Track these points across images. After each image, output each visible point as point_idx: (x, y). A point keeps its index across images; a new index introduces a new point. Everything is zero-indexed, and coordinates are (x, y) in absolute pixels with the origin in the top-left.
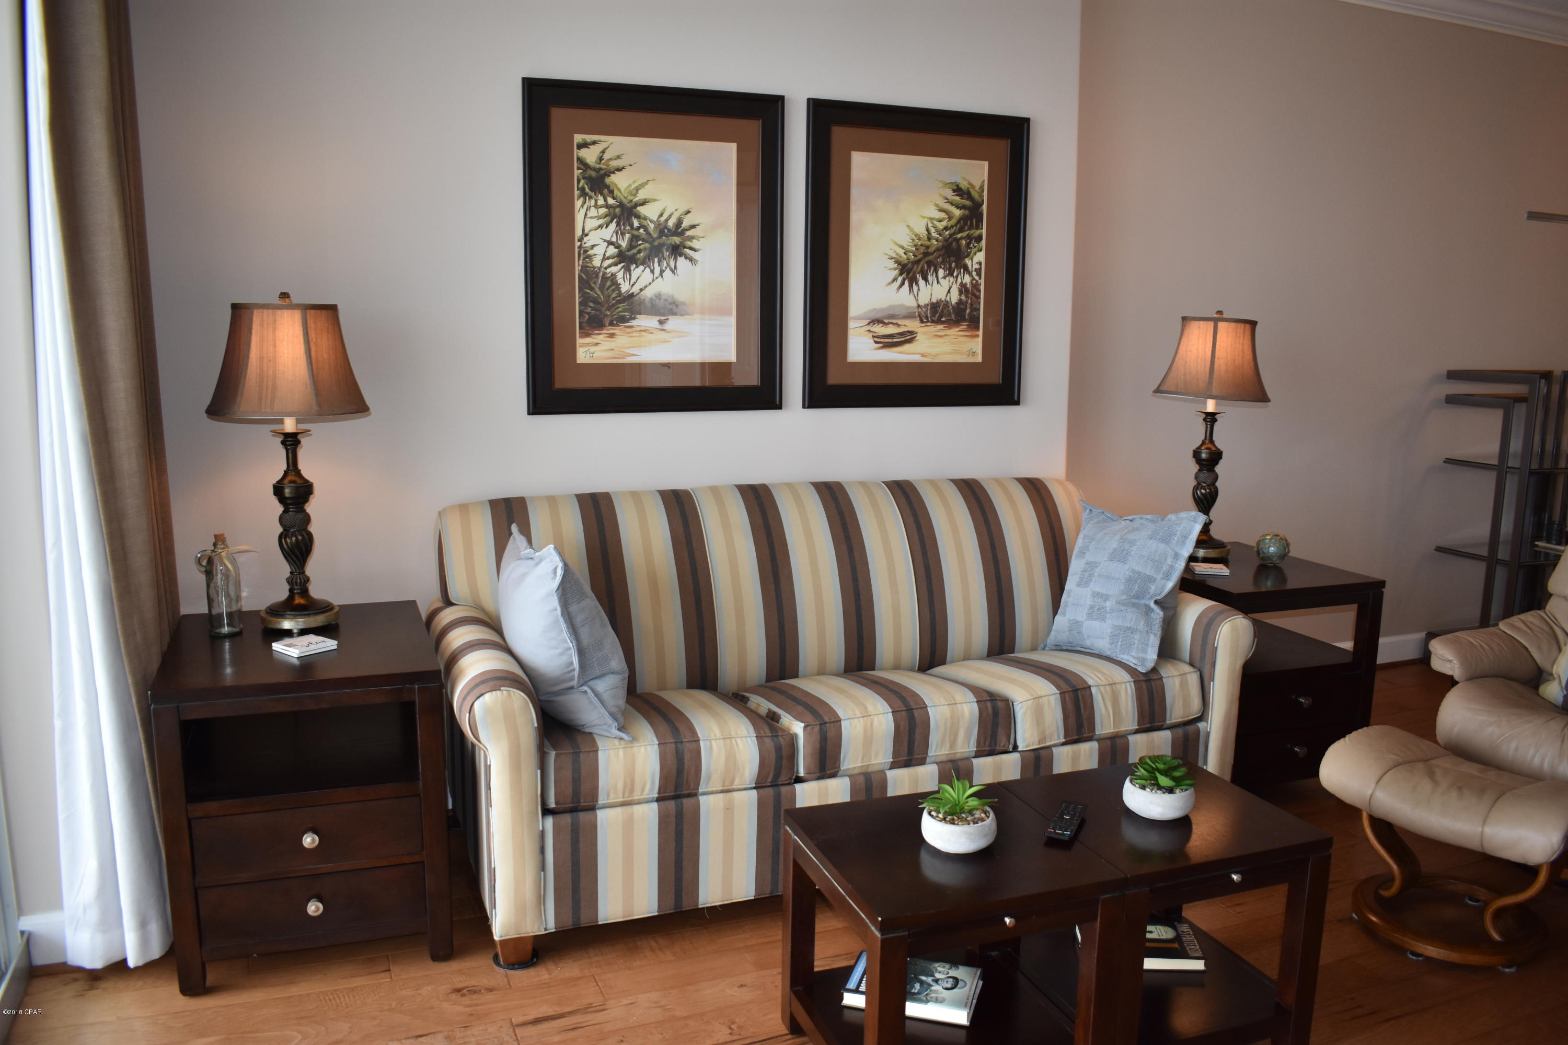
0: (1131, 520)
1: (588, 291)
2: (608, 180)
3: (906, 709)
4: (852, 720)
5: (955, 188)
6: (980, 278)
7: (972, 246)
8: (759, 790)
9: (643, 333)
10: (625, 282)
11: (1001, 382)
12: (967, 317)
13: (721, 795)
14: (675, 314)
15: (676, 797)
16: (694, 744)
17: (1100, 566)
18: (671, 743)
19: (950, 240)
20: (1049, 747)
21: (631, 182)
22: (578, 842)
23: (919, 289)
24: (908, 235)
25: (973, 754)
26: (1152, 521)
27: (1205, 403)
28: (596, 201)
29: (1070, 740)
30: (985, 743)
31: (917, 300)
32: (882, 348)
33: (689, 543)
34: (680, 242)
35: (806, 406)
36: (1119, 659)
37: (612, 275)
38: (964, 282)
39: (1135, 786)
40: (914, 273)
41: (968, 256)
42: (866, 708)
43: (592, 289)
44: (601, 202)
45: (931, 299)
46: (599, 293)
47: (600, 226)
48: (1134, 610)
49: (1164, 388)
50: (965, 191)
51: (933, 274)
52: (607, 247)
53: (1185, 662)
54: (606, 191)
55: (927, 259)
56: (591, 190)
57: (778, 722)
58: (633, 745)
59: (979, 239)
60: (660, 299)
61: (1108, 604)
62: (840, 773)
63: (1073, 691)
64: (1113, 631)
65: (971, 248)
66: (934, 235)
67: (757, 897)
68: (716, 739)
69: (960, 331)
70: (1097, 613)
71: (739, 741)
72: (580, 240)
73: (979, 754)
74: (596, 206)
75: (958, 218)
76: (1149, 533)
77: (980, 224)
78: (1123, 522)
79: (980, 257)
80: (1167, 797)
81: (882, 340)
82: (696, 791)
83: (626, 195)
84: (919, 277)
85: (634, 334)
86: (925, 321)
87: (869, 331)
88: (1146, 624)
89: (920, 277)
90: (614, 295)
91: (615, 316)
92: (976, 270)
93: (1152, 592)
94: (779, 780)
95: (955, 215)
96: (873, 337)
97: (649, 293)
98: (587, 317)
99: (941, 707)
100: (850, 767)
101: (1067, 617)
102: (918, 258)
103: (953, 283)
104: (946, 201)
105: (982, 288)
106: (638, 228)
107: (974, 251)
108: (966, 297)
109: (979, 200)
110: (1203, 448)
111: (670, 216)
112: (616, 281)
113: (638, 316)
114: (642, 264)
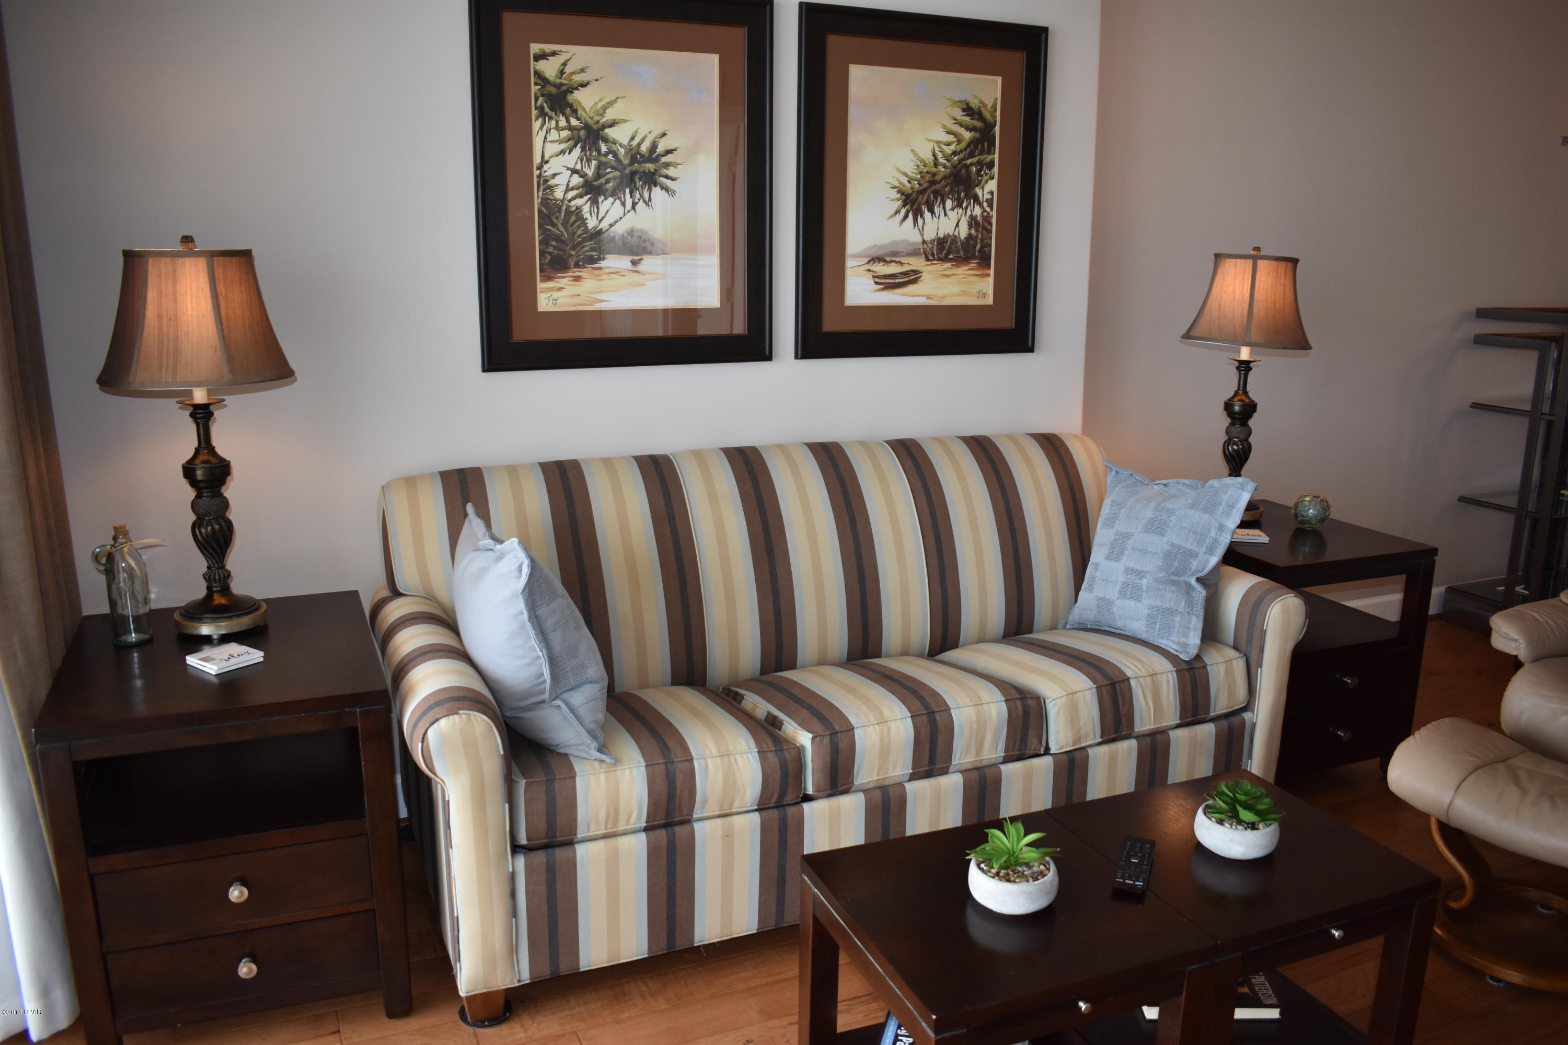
0: (1164, 485)
1: (550, 227)
2: (570, 98)
3: (925, 712)
4: (867, 728)
5: (965, 106)
6: (992, 210)
7: (983, 173)
8: (762, 812)
9: (614, 276)
10: (592, 216)
11: (1014, 327)
12: (977, 254)
13: (719, 821)
14: (650, 253)
15: (666, 826)
16: (687, 764)
17: (1134, 537)
18: (660, 764)
19: (959, 166)
20: (1084, 748)
21: (597, 100)
22: (555, 882)
23: (924, 223)
24: (913, 161)
25: (1001, 760)
26: (1190, 486)
27: (1239, 352)
28: (557, 122)
29: (1107, 740)
30: (1014, 747)
31: (922, 235)
32: (883, 289)
33: (671, 518)
34: (655, 170)
35: (799, 357)
36: (1156, 644)
37: (577, 208)
38: (974, 214)
39: (1210, 819)
40: (919, 204)
41: (978, 184)
42: (881, 713)
43: (554, 225)
44: (563, 123)
45: (937, 234)
46: (562, 229)
47: (563, 152)
48: (1173, 588)
49: (1193, 333)
50: (975, 110)
51: (940, 206)
52: (571, 176)
53: (1229, 646)
54: (568, 110)
55: (934, 188)
56: (551, 109)
57: (780, 729)
58: (616, 768)
59: (991, 165)
60: (632, 236)
61: (1144, 582)
62: (853, 788)
63: (1110, 684)
64: (1150, 612)
65: (982, 176)
66: (942, 160)
67: (760, 931)
68: (712, 757)
69: (969, 269)
70: (1130, 591)
71: (738, 757)
72: (540, 168)
73: (1007, 760)
74: (558, 128)
75: (967, 142)
76: (1190, 501)
77: (992, 148)
78: (1156, 487)
79: (992, 185)
80: (1250, 834)
81: (883, 281)
82: (690, 817)
83: (591, 115)
84: (924, 208)
85: (604, 277)
86: (931, 258)
87: (869, 270)
88: (1187, 605)
89: (926, 209)
90: (579, 232)
91: (581, 257)
92: (987, 200)
93: (1193, 568)
94: (785, 799)
95: (965, 138)
96: (874, 277)
97: (620, 229)
98: (549, 257)
99: (966, 709)
100: (864, 781)
101: (1095, 594)
102: (923, 187)
103: (962, 215)
104: (955, 122)
105: (994, 221)
106: (606, 154)
107: (985, 178)
108: (977, 231)
109: (991, 120)
110: (1236, 399)
111: (643, 139)
112: (583, 216)
113: (607, 256)
114: (612, 196)
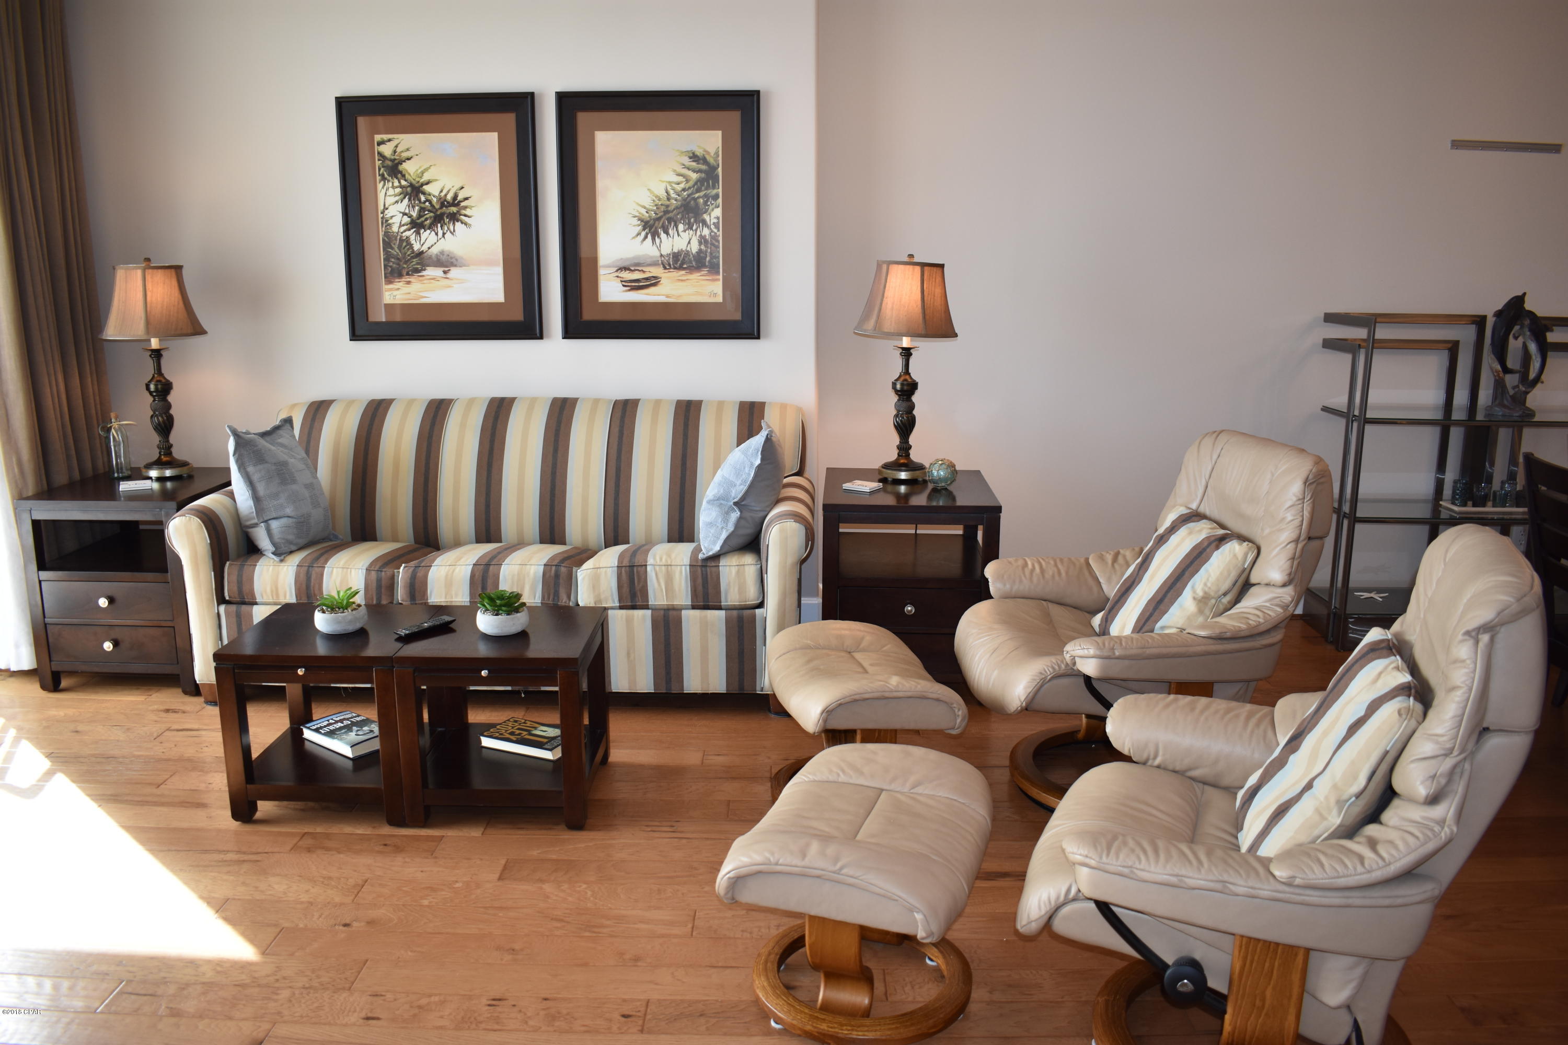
1: (390, 250)
2: (401, 168)
4: (438, 567)
5: (692, 155)
6: (719, 231)
7: (709, 203)
9: (432, 281)
10: (416, 242)
11: (740, 319)
12: (707, 264)
14: (455, 266)
16: (319, 569)
18: (304, 566)
19: (688, 200)
20: (604, 608)
21: (418, 168)
23: (661, 241)
24: (649, 197)
27: (902, 340)
28: (393, 183)
29: (625, 606)
30: (548, 598)
31: (660, 250)
32: (629, 290)
33: (430, 437)
34: (457, 211)
35: (566, 337)
37: (407, 237)
40: (656, 228)
41: (705, 212)
43: (393, 248)
44: (396, 183)
45: (672, 250)
46: (398, 251)
47: (397, 202)
50: (701, 157)
51: (673, 229)
52: (403, 217)
54: (399, 176)
55: (668, 216)
56: (389, 175)
58: (279, 564)
59: (716, 197)
60: (443, 255)
63: (629, 566)
65: (709, 205)
68: (336, 567)
69: (703, 275)
71: (352, 571)
72: (382, 213)
74: (393, 187)
75: (695, 181)
77: (716, 184)
79: (718, 212)
81: (629, 284)
83: (414, 178)
84: (661, 231)
85: (425, 282)
86: (668, 267)
87: (618, 277)
89: (662, 232)
90: (409, 253)
91: (410, 269)
92: (714, 224)
95: (692, 178)
96: (621, 281)
97: (435, 251)
98: (390, 269)
99: (513, 566)
102: (659, 216)
103: (692, 235)
104: (683, 166)
106: (425, 202)
107: (711, 207)
108: (705, 247)
109: (715, 163)
111: (448, 192)
112: (411, 242)
113: (427, 268)
114: (429, 229)
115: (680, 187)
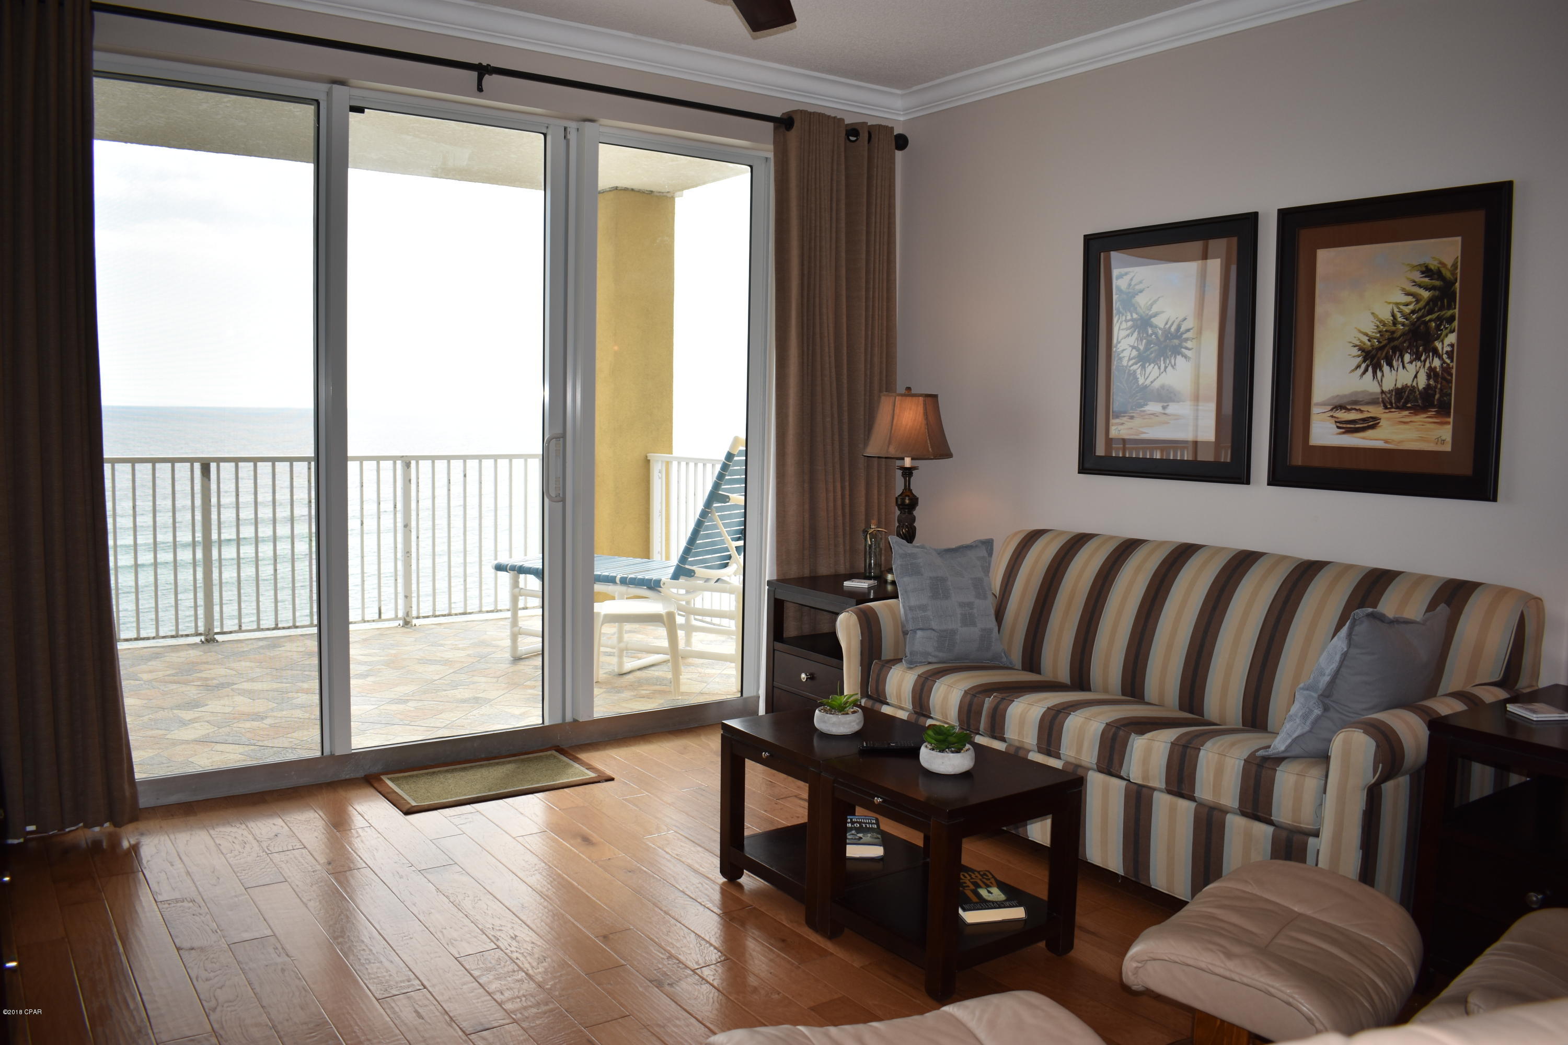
1: (1119, 384)
5: (1424, 269)
6: (1452, 361)
7: (1442, 327)
9: (1152, 416)
10: (1141, 376)
11: (1473, 473)
12: (1436, 403)
14: (1173, 401)
19: (1418, 323)
20: (1154, 790)
21: (1148, 300)
23: (1383, 375)
24: (1373, 322)
25: (1093, 767)
28: (1126, 317)
30: (1103, 762)
31: (1381, 386)
32: (1344, 433)
34: (1179, 344)
35: (1271, 484)
37: (1134, 372)
38: (1433, 366)
40: (1378, 359)
41: (1437, 339)
43: (1121, 383)
44: (1130, 317)
45: (1395, 385)
46: (1125, 385)
47: (1128, 335)
50: (1435, 271)
51: (1398, 360)
52: (1132, 351)
54: (1132, 309)
55: (1392, 344)
56: (1123, 309)
59: (1451, 319)
60: (1164, 389)
62: (1002, 739)
65: (1442, 330)
66: (1400, 319)
69: (1428, 417)
72: (1116, 346)
73: (1097, 769)
74: (1126, 321)
75: (1427, 300)
77: (1453, 304)
79: (1452, 338)
81: (1344, 426)
83: (1144, 311)
84: (1383, 363)
85: (1146, 417)
86: (1389, 407)
87: (1332, 416)
89: (1385, 363)
90: (1134, 387)
91: (1137, 403)
92: (1447, 352)
95: (1424, 298)
96: (1336, 422)
97: (1157, 385)
102: (1382, 344)
103: (1420, 368)
104: (1414, 284)
105: (1454, 371)
106: (1151, 335)
107: (1444, 333)
108: (1436, 381)
109: (1452, 278)
111: (1173, 324)
112: (1136, 376)
113: (1149, 403)
114: (1153, 362)
115: (1409, 309)
